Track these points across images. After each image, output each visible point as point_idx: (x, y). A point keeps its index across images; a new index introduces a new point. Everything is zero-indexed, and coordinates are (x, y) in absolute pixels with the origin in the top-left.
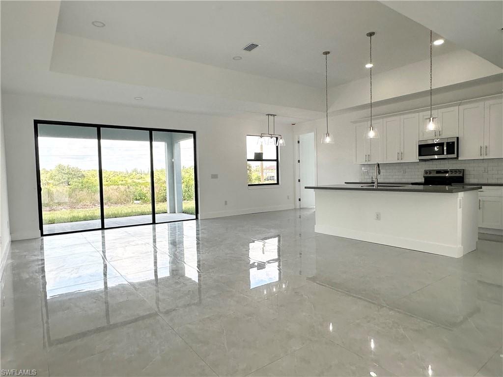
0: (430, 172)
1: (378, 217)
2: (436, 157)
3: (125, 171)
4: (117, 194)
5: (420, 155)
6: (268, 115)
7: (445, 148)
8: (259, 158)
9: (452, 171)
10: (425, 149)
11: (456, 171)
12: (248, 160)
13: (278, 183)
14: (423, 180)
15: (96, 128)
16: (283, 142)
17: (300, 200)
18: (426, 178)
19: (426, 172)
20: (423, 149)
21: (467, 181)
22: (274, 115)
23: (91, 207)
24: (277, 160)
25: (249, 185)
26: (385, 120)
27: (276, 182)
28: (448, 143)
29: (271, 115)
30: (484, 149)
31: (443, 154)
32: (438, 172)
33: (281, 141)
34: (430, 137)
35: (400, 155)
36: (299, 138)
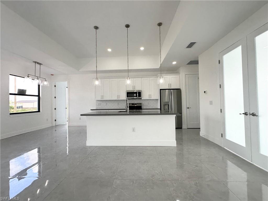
0: (130, 104)
1: (134, 130)
2: (135, 98)
5: (127, 97)
6: (35, 62)
7: (138, 94)
8: (22, 93)
9: (138, 103)
10: (130, 94)
11: (139, 104)
12: (11, 94)
13: (39, 111)
16: (47, 84)
17: (55, 120)
21: (142, 108)
22: (40, 64)
24: (39, 96)
25: (10, 114)
26: (111, 80)
27: (37, 110)
28: (139, 92)
29: (38, 63)
30: (150, 96)
31: (137, 97)
33: (46, 83)
34: (131, 89)
35: (118, 96)
36: (55, 84)
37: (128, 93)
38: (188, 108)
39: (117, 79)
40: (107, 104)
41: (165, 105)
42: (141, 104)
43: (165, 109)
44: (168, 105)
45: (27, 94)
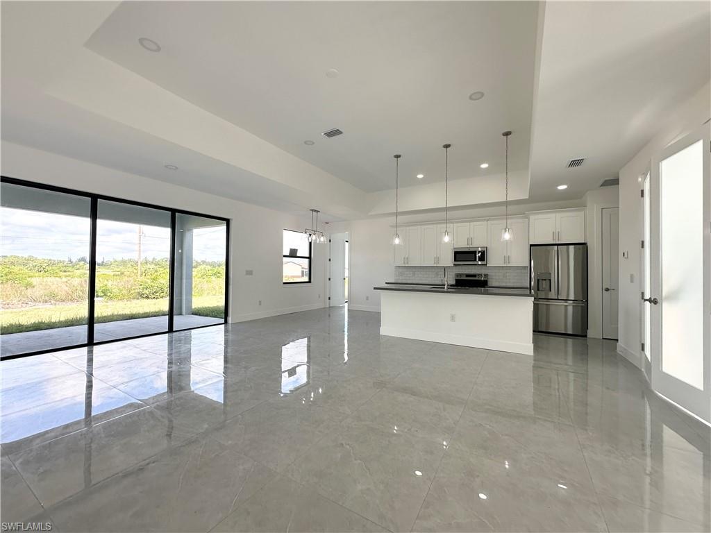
0: (460, 275)
1: (453, 318)
2: (472, 262)
3: (67, 260)
4: (67, 289)
5: (455, 260)
6: (312, 210)
7: (478, 256)
8: (293, 254)
10: (462, 256)
11: (482, 275)
12: (285, 256)
13: (310, 282)
14: (454, 283)
15: (90, 199)
16: (324, 240)
17: (329, 299)
18: (457, 281)
19: (457, 275)
20: (457, 255)
21: (490, 284)
22: (317, 211)
23: (20, 306)
24: (310, 258)
25: (284, 283)
26: (423, 227)
28: (480, 252)
29: (315, 211)
30: (506, 259)
31: (475, 260)
32: (468, 275)
33: (322, 239)
34: (463, 245)
35: (437, 259)
36: (330, 237)
37: (456, 253)
38: (607, 290)
39: (435, 225)
40: (414, 274)
41: (540, 281)
42: (486, 275)
43: (540, 288)
44: (550, 280)
45: (298, 255)
